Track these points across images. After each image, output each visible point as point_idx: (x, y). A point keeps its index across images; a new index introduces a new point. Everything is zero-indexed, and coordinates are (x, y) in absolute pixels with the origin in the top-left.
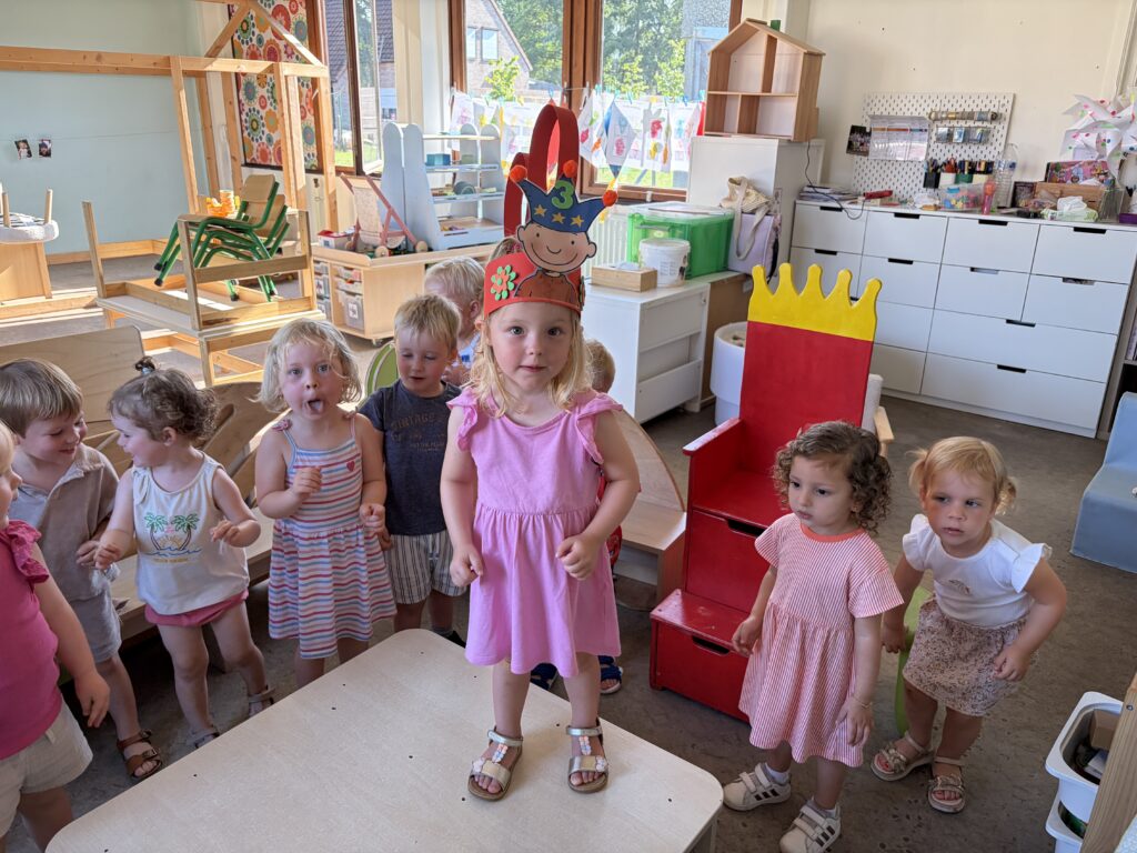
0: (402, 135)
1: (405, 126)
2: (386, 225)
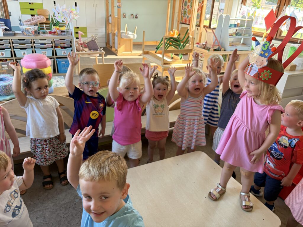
0: (224, 18)
1: (226, 15)
2: (214, 43)
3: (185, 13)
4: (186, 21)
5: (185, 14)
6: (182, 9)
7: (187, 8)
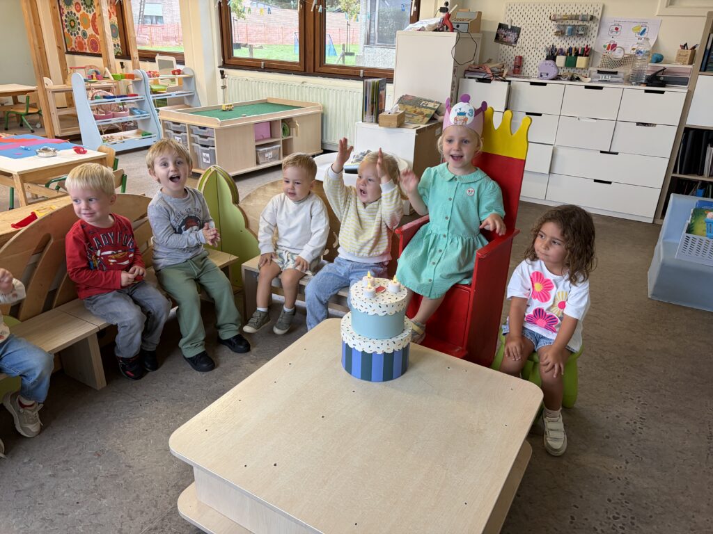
3: (73, 24)
4: (81, 45)
5: (73, 27)
6: (61, 15)
7: (74, 11)
